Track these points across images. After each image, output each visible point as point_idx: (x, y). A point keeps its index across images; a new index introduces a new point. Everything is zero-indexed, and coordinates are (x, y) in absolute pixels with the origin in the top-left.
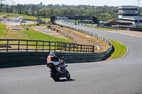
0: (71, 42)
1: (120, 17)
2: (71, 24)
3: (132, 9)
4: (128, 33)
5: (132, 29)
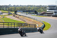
0: (24, 23)
1: (48, 10)
2: (24, 14)
3: (53, 7)
4: (51, 18)
5: (53, 16)
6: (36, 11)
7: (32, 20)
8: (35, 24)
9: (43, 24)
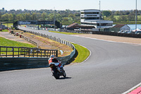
0: (34, 47)
1: (82, 21)
2: (34, 29)
3: (94, 13)
4: (90, 36)
5: (94, 33)
6: (59, 23)
7: (51, 41)
8: (56, 48)
9: (73, 48)
